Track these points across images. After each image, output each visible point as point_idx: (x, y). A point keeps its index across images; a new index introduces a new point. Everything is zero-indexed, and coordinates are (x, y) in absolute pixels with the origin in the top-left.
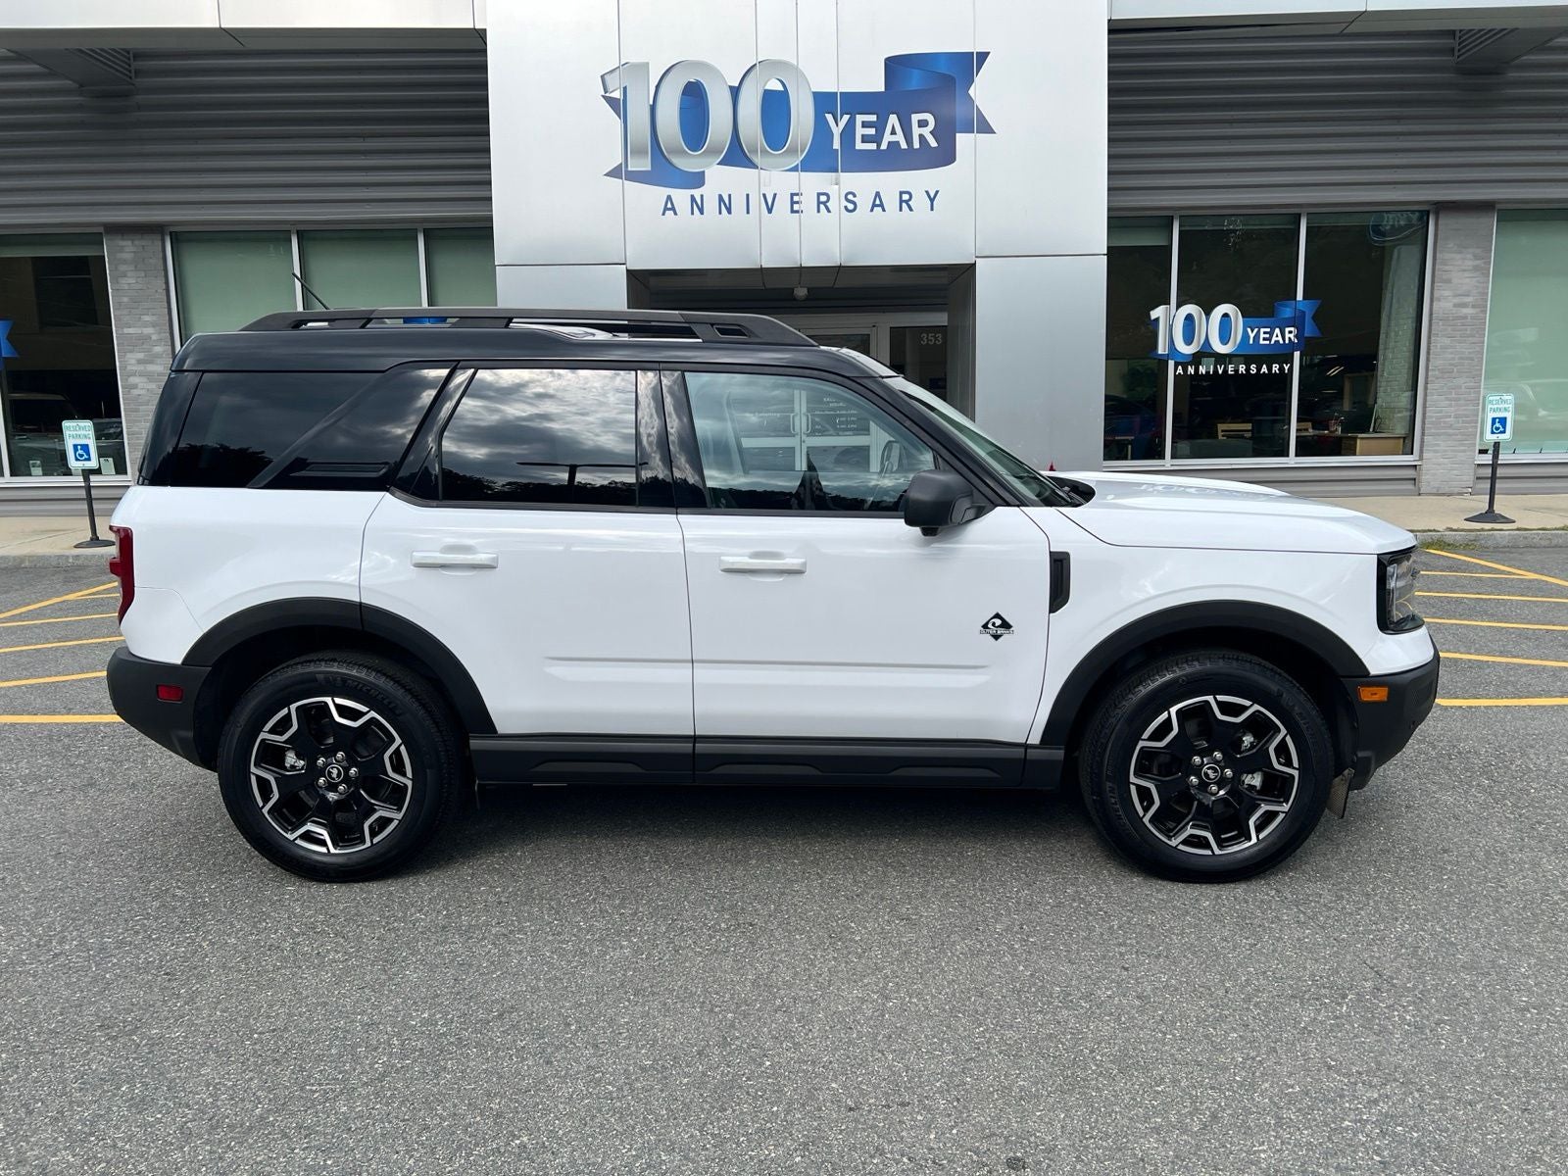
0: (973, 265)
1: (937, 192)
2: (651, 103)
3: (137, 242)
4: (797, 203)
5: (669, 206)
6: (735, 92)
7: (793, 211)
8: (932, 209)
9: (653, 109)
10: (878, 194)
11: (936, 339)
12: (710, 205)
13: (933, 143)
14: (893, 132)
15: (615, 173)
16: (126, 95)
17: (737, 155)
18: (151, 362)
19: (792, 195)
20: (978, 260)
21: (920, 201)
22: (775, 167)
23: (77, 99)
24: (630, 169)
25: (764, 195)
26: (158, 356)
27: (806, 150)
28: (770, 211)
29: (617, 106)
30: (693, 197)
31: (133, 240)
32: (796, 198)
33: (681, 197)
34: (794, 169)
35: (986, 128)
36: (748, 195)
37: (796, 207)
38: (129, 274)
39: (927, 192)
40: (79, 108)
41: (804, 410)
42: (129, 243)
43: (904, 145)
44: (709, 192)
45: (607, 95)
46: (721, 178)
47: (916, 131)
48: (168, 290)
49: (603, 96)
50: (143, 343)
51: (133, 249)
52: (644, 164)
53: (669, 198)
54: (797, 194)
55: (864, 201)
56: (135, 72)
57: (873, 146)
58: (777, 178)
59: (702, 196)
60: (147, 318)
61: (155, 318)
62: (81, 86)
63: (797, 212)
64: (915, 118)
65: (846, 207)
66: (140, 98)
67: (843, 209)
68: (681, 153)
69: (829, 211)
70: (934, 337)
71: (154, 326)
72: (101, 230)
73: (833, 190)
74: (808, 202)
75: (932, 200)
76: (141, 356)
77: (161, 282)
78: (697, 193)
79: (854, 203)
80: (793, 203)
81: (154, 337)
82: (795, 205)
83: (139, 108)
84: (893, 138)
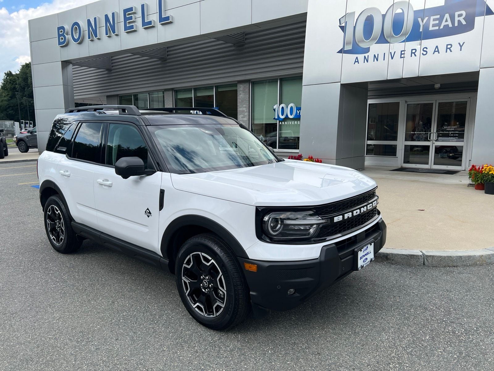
0: (478, 72)
2: (354, 26)
3: (244, 85)
4: (403, 54)
5: (357, 61)
6: (384, 16)
7: (401, 57)
8: (461, 50)
9: (355, 27)
10: (437, 47)
12: (371, 58)
13: (464, 23)
15: (340, 52)
16: (243, 45)
17: (383, 39)
18: (244, 117)
19: (402, 51)
20: (480, 69)
21: (455, 48)
22: (396, 42)
23: (233, 48)
24: (345, 50)
25: (391, 53)
26: (246, 116)
27: (409, 34)
28: (392, 58)
29: (343, 28)
30: (365, 56)
31: (243, 85)
33: (361, 57)
34: (403, 41)
35: (490, 13)
36: (385, 54)
37: (403, 56)
38: (242, 94)
40: (233, 50)
41: (435, 131)
42: (242, 85)
43: (451, 26)
44: (371, 55)
45: (341, 25)
46: (376, 48)
47: (457, 19)
48: (249, 98)
49: (339, 26)
50: (243, 113)
51: (243, 87)
52: (349, 47)
53: (357, 58)
55: (431, 50)
56: (246, 39)
57: (437, 28)
58: (397, 46)
59: (368, 56)
60: (244, 106)
61: (246, 105)
62: (234, 44)
63: (403, 57)
64: (457, 14)
66: (246, 46)
67: (421, 54)
68: (362, 41)
69: (416, 56)
71: (246, 108)
72: (237, 82)
73: (418, 48)
74: (408, 53)
75: (461, 46)
76: (242, 116)
77: (248, 95)
78: (366, 55)
79: (426, 52)
80: (401, 54)
81: (245, 111)
83: (246, 48)
84: (446, 23)
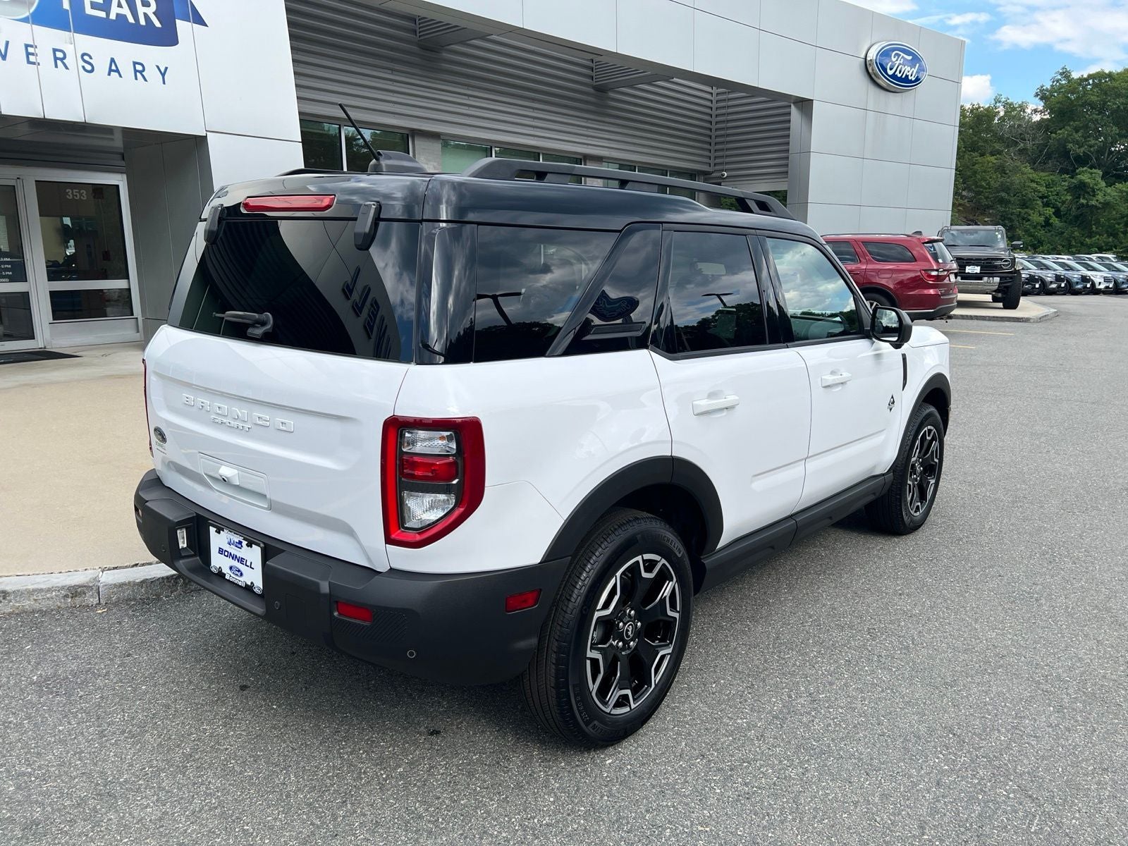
0: (206, 137)
1: (166, 68)
4: (33, 54)
7: (29, 63)
8: (164, 83)
10: (113, 60)
11: (81, 195)
13: (158, 24)
14: (120, 5)
19: (27, 46)
20: (208, 133)
21: (152, 74)
22: (5, 15)
27: (36, 5)
32: (30, 50)
34: (25, 20)
35: (199, 20)
37: (32, 58)
39: (158, 67)
43: (131, 20)
47: (141, 10)
54: (31, 46)
55: (101, 64)
57: (102, 14)
58: (8, 27)
63: (34, 63)
65: (83, 67)
67: (81, 69)
69: (67, 68)
70: (79, 192)
73: (69, 50)
74: (45, 57)
75: (163, 75)
79: (91, 65)
80: (28, 54)
82: (30, 57)
84: (120, 11)
